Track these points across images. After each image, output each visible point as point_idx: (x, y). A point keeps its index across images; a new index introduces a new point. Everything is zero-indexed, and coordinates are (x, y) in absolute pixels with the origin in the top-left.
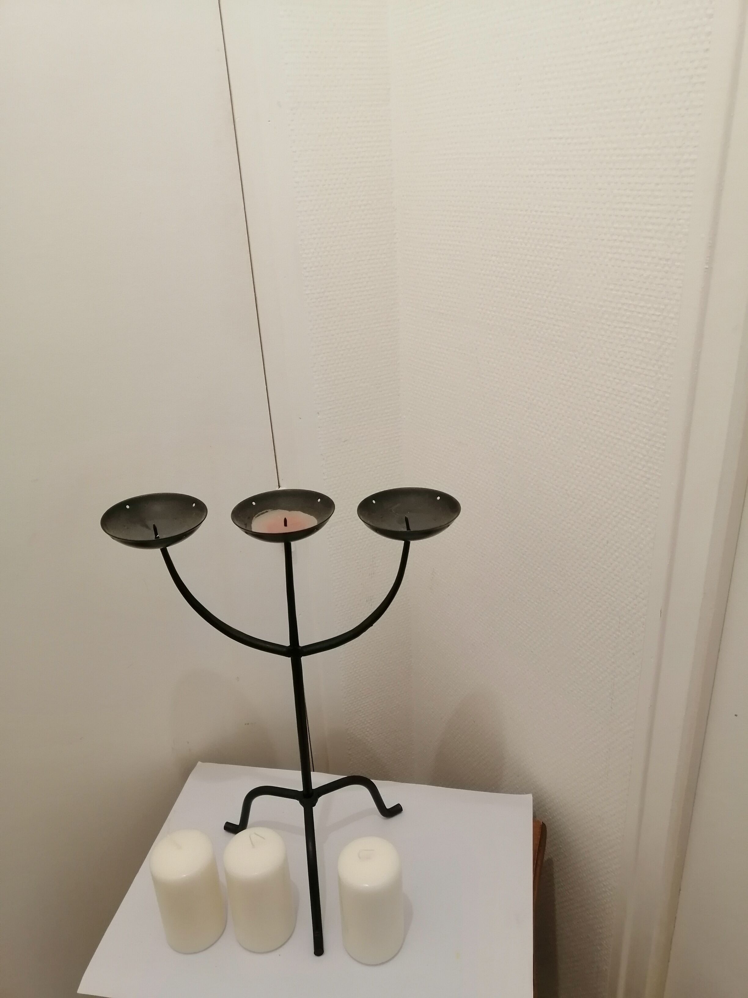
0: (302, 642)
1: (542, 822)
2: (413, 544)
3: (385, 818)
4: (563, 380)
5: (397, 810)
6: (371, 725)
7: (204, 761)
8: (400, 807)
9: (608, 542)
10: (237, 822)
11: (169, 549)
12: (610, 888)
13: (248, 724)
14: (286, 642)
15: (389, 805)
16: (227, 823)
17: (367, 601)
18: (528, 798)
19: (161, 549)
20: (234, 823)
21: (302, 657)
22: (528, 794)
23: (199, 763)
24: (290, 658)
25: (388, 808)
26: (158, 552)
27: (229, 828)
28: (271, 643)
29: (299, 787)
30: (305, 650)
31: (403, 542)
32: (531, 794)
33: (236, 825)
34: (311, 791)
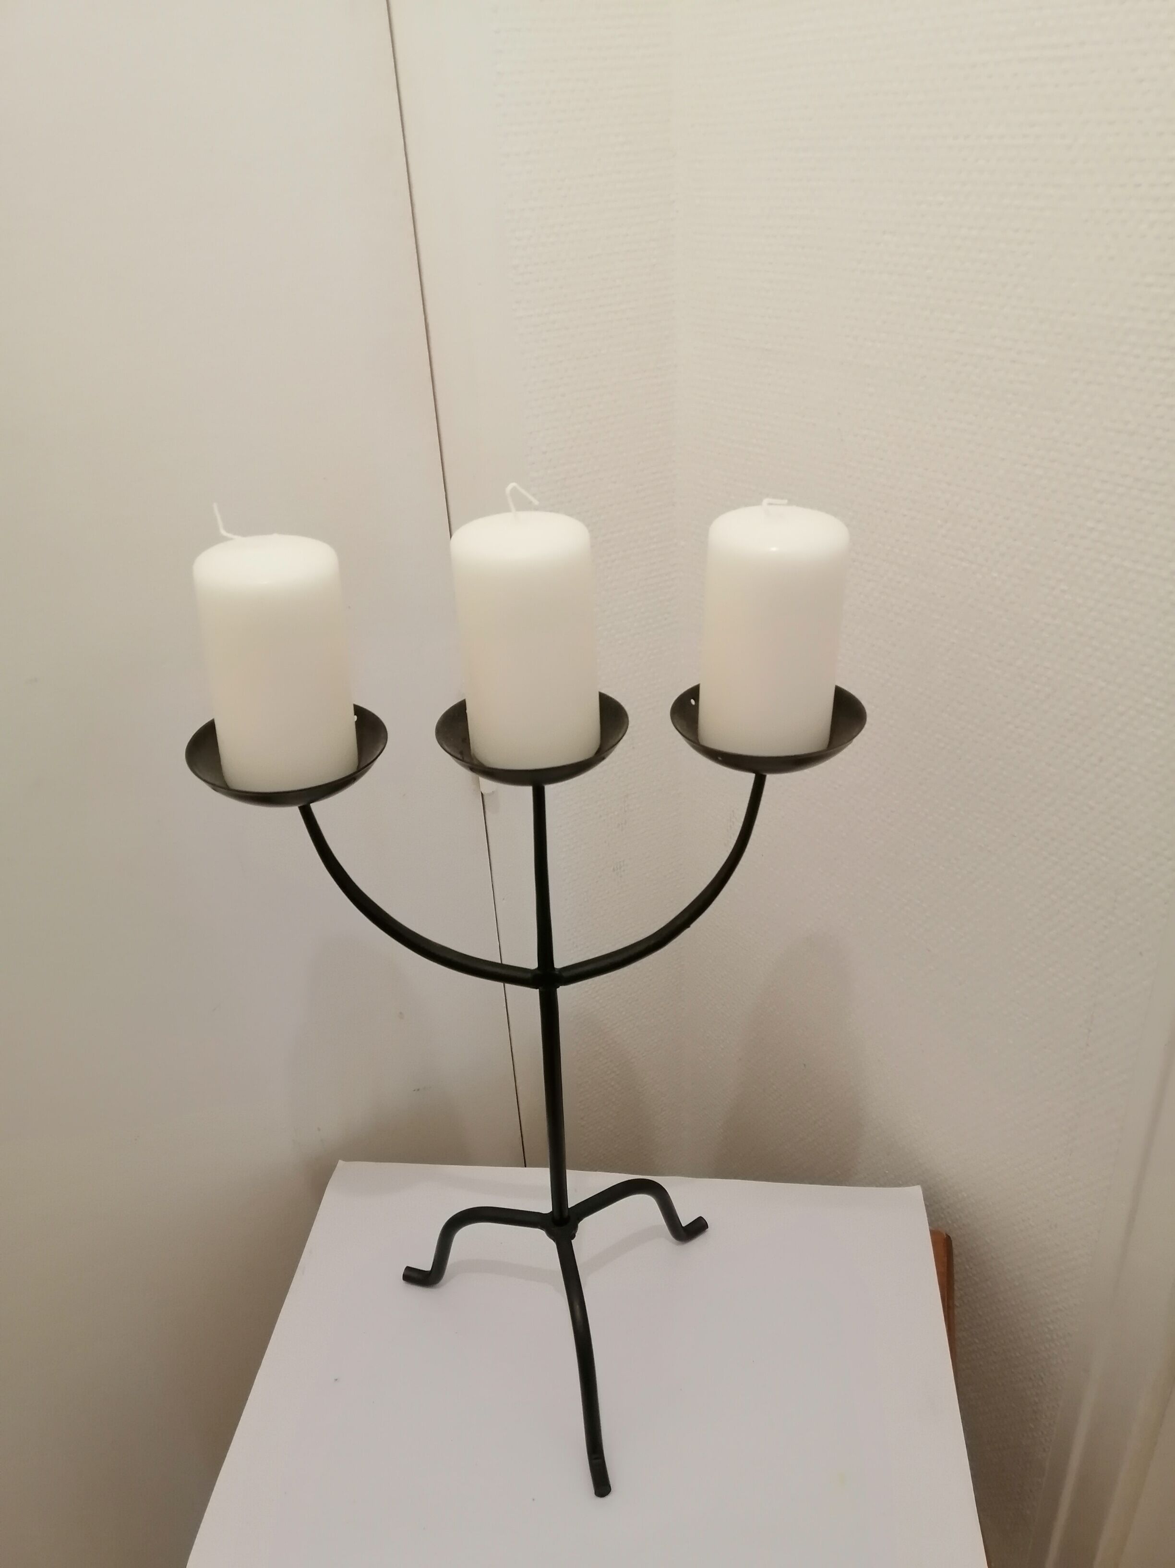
0: (561, 960)
1: (946, 1234)
2: (772, 780)
3: (678, 1242)
4: (1025, 465)
5: (699, 1227)
6: (618, 1075)
7: (348, 1158)
8: (704, 1221)
9: (1101, 760)
10: (426, 1264)
11: (313, 806)
12: (1061, 1334)
14: (531, 962)
15: (685, 1219)
16: (408, 1269)
17: (614, 870)
18: (916, 1192)
19: (300, 808)
20: (421, 1269)
21: (559, 987)
22: (914, 1185)
23: (341, 1163)
24: (538, 990)
25: (683, 1225)
26: (293, 812)
27: (413, 1277)
28: (501, 966)
29: (546, 1207)
30: (565, 974)
31: (753, 776)
32: (918, 1186)
33: (425, 1271)
34: (567, 1211)
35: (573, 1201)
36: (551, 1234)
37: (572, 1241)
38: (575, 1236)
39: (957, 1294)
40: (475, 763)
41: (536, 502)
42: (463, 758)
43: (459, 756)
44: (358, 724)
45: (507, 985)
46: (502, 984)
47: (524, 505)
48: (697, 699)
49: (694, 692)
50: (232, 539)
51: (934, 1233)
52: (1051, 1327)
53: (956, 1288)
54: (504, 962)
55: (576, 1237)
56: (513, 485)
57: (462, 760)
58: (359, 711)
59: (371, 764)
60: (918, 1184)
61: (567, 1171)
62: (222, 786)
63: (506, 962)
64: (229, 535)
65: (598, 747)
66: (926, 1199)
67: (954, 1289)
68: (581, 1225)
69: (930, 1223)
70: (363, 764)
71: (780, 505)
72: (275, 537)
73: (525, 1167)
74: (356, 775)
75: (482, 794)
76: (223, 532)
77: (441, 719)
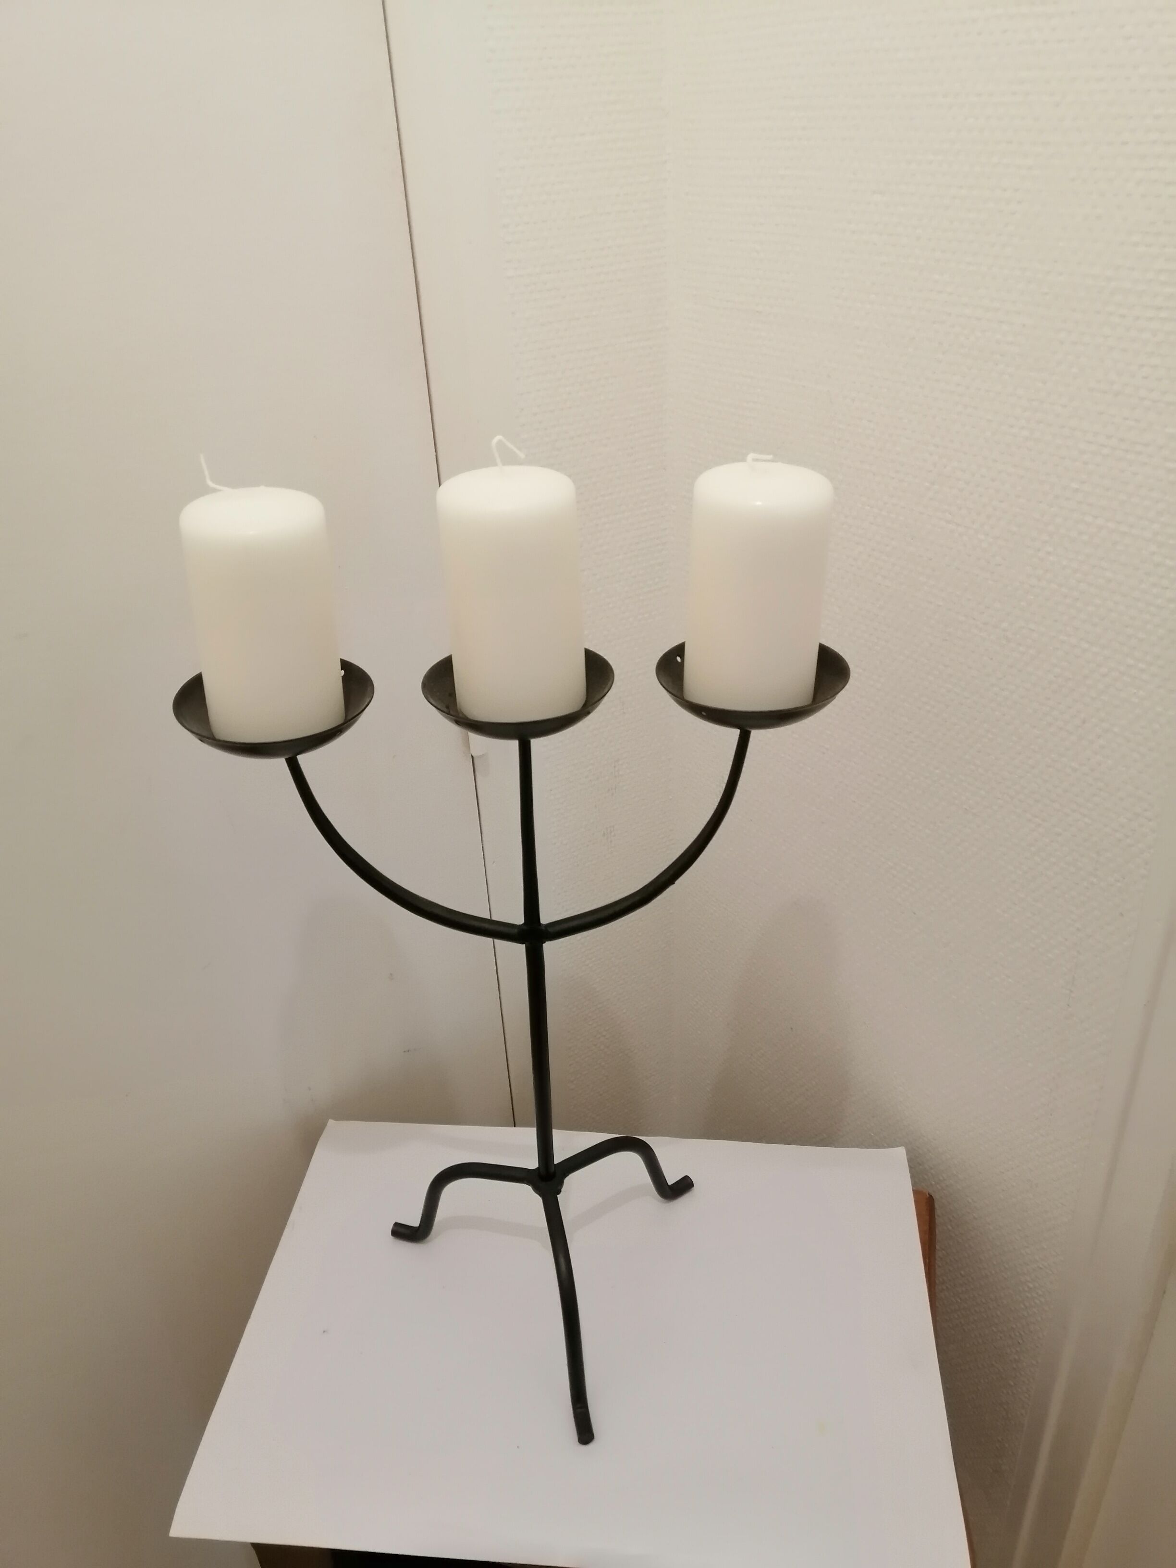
1: (929, 1194)
3: (666, 1200)
4: (1012, 426)
5: (684, 1186)
6: (607, 1039)
7: (338, 1118)
8: (690, 1180)
9: (1084, 722)
10: (414, 1220)
11: (302, 759)
12: (1040, 1293)
13: (408, 1051)
14: (517, 917)
15: (672, 1178)
16: (396, 1224)
17: (604, 835)
18: (900, 1153)
19: (287, 760)
20: (410, 1225)
21: (545, 943)
22: (897, 1146)
23: (331, 1122)
24: (524, 945)
25: (670, 1184)
26: (280, 764)
27: (402, 1232)
28: (490, 921)
29: (532, 1162)
30: (551, 930)
31: (737, 732)
32: (900, 1148)
33: (413, 1227)
34: (553, 1167)
35: (558, 1158)
36: (537, 1189)
37: (558, 1196)
38: (561, 1191)
39: (939, 1254)
40: (461, 715)
41: (522, 455)
42: (449, 712)
43: (445, 710)
44: (344, 678)
45: (496, 940)
46: (491, 939)
47: (510, 460)
48: (682, 657)
49: (680, 650)
50: (220, 490)
51: (917, 1193)
52: (1031, 1286)
53: (937, 1247)
54: (494, 918)
55: (561, 1193)
56: (499, 437)
57: (448, 713)
58: (346, 665)
59: (358, 716)
60: (902, 1145)
61: (553, 1130)
62: (209, 737)
63: (495, 918)
64: (218, 487)
65: (584, 702)
66: (910, 1160)
67: (935, 1248)
68: (567, 1180)
69: (913, 1185)
70: (350, 717)
71: (765, 461)
72: (262, 488)
73: (515, 1126)
74: (342, 727)
75: (472, 756)
76: (210, 483)
77: (428, 672)
